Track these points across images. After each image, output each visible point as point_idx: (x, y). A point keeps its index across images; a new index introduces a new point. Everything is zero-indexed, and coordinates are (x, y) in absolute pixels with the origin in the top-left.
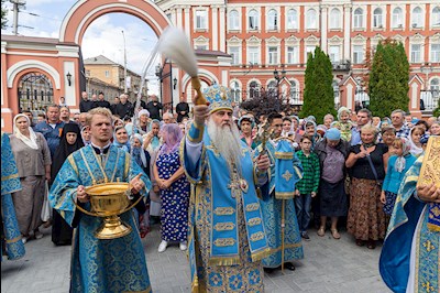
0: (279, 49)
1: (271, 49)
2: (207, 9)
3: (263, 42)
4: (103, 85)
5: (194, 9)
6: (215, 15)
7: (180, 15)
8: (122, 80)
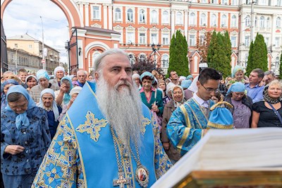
0: (146, 35)
1: (141, 35)
2: (100, 6)
3: (136, 29)
4: (27, 54)
5: (91, 5)
6: (105, 10)
7: (82, 9)
8: (41, 51)
